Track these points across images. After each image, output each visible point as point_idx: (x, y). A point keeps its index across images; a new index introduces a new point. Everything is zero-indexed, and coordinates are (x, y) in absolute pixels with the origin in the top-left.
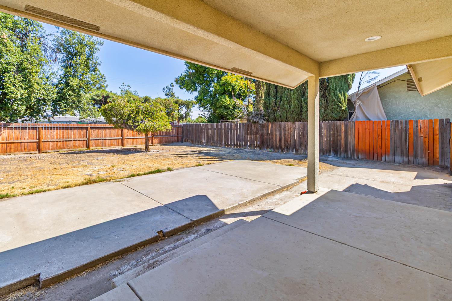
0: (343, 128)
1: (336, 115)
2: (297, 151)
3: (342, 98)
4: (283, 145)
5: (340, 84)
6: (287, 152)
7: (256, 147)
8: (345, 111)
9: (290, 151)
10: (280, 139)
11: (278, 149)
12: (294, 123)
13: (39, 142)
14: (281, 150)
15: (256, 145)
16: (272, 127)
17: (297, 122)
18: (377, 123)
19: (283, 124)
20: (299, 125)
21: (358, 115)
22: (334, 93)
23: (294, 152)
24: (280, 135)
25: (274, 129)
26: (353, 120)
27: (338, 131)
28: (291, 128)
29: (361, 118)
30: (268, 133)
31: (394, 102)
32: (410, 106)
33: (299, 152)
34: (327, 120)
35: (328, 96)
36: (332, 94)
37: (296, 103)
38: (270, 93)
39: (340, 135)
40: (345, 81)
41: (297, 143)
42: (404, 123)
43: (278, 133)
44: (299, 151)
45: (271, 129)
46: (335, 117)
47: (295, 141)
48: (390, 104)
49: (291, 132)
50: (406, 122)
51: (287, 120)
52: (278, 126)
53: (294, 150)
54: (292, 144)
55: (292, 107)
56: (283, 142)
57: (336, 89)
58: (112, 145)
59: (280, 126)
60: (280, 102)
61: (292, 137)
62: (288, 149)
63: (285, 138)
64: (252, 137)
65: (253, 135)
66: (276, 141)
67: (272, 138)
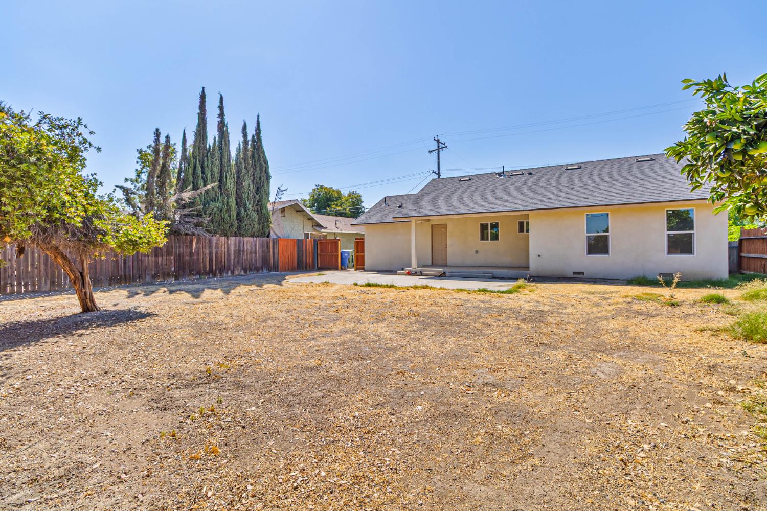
2: (232, 272)
4: (214, 267)
6: (220, 276)
7: (169, 275)
9: (225, 275)
10: (211, 260)
11: (207, 274)
12: (228, 239)
14: (212, 275)
16: (198, 244)
17: (231, 237)
19: (214, 238)
20: (233, 241)
23: (230, 274)
24: (211, 253)
25: (201, 246)
28: (224, 245)
30: (191, 252)
43: (207, 252)
44: (234, 272)
45: (196, 246)
47: (230, 260)
49: (225, 249)
52: (207, 241)
53: (230, 272)
54: (226, 265)
56: (214, 263)
59: (210, 242)
62: (221, 272)
63: (217, 257)
64: (160, 259)
65: (162, 256)
66: (204, 262)
67: (198, 259)
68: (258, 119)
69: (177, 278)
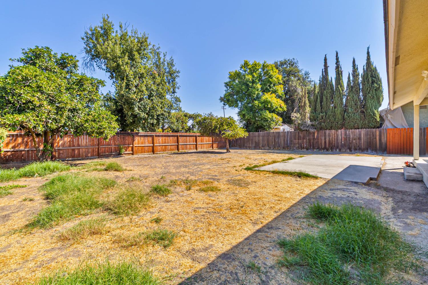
0: (378, 133)
1: (372, 124)
2: (340, 150)
3: (377, 113)
4: (327, 146)
5: (374, 104)
7: (304, 148)
8: (378, 122)
9: (334, 150)
10: (325, 142)
11: (324, 149)
12: (337, 131)
13: (153, 145)
14: (326, 150)
15: (304, 147)
16: (318, 134)
17: (340, 130)
18: (403, 130)
19: (327, 132)
21: (387, 124)
22: (371, 110)
24: (325, 139)
25: (320, 135)
26: (384, 128)
27: (374, 135)
28: (334, 135)
29: (390, 126)
30: (314, 138)
31: (411, 116)
32: (422, 118)
33: (342, 151)
34: (364, 128)
35: (365, 112)
36: (369, 110)
37: (340, 117)
38: (317, 109)
39: (376, 138)
40: (378, 102)
41: (340, 144)
42: (423, 129)
43: (323, 138)
45: (317, 135)
46: (372, 126)
47: (338, 143)
48: (408, 117)
49: (335, 137)
50: (424, 128)
51: (331, 128)
52: (323, 133)
53: (338, 149)
54: (336, 145)
55: (337, 119)
56: (327, 144)
57: (372, 107)
58: (190, 149)
59: (325, 133)
60: (326, 116)
61: (335, 141)
62: (332, 149)
63: (329, 141)
64: (300, 141)
65: (301, 140)
66: (321, 143)
67: (318, 142)
68: (368, 50)
69: (307, 149)
